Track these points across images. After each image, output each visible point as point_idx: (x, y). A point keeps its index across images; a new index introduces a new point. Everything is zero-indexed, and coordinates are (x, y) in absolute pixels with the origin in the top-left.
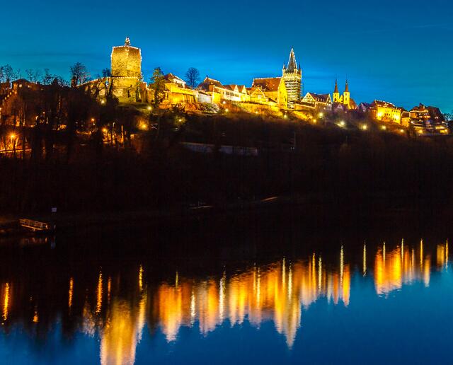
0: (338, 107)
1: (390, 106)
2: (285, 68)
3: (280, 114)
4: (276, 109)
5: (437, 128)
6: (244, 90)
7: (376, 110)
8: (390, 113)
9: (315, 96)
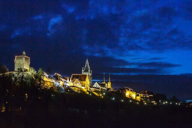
0: (109, 90)
1: (131, 90)
2: (83, 69)
3: (88, 93)
4: (85, 90)
5: (152, 102)
6: (71, 81)
7: (126, 92)
8: (131, 94)
9: (99, 84)
